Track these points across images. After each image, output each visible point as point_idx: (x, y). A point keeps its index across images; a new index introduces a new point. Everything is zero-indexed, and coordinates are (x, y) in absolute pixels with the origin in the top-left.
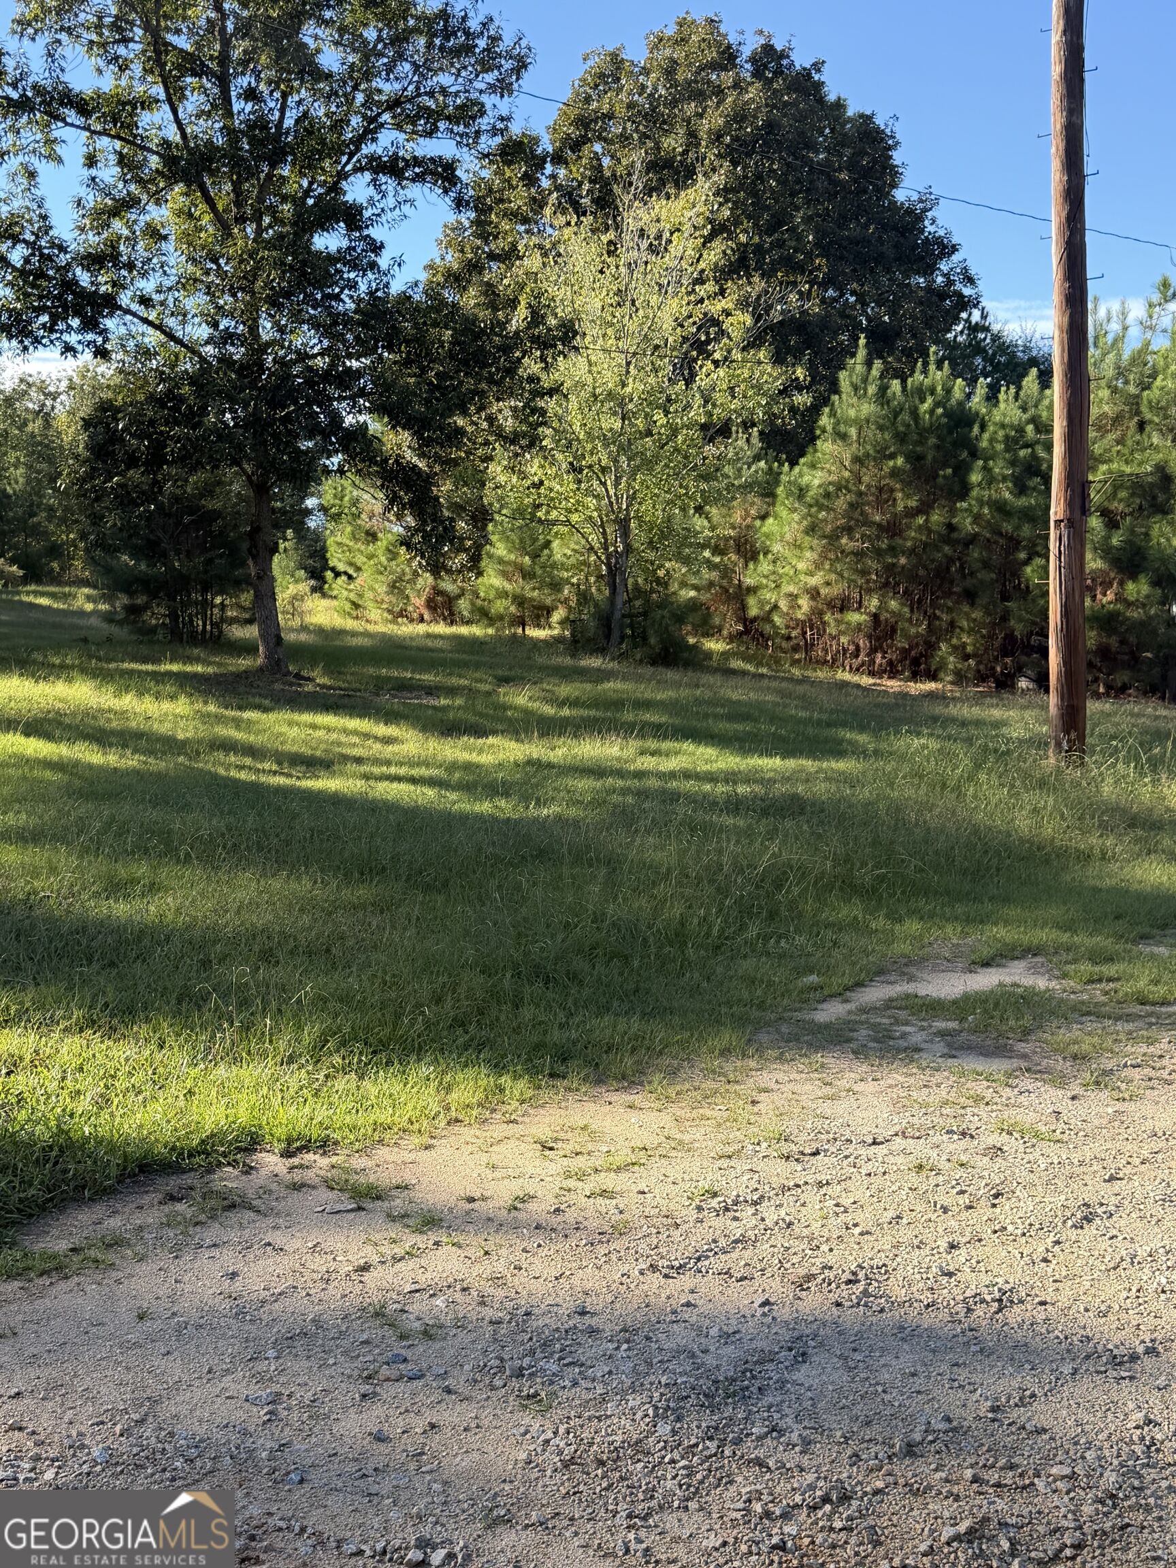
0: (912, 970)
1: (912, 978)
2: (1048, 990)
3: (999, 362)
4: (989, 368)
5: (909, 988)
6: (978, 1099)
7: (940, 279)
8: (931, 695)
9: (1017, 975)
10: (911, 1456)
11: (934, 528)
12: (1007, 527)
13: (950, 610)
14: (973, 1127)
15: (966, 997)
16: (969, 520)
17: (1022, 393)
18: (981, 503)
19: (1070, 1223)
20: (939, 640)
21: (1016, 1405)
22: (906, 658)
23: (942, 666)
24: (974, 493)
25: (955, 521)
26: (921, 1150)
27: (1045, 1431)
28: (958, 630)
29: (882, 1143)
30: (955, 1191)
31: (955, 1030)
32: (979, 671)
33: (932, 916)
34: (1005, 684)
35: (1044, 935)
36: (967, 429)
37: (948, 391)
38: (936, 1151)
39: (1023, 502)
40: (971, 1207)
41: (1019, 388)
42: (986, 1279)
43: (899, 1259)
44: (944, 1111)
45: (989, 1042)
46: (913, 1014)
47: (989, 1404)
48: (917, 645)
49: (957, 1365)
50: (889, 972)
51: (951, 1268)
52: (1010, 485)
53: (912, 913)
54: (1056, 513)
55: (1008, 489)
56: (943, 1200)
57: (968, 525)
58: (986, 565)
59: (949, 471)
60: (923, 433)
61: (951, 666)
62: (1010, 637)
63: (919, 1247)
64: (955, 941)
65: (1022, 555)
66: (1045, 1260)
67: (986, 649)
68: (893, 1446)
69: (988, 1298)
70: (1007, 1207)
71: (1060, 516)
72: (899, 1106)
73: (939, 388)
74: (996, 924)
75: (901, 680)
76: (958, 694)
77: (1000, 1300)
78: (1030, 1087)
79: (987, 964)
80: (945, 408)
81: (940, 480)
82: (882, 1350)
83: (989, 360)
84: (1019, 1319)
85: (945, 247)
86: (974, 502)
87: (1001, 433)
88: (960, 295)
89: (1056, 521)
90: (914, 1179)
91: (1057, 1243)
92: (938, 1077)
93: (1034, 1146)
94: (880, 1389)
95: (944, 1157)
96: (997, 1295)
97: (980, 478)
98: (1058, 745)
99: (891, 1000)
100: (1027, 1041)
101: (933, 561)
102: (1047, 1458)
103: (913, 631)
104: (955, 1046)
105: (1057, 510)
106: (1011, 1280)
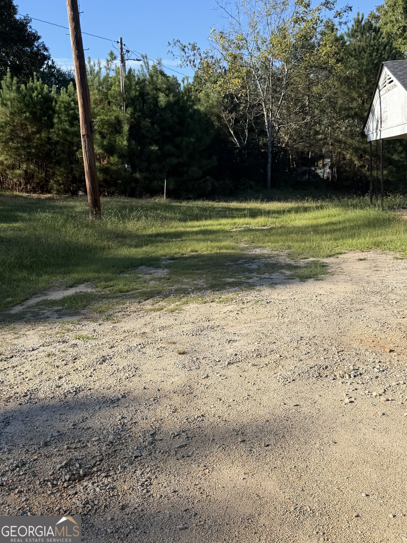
0: (46, 292)
1: (46, 295)
2: (91, 292)
3: (60, 79)
4: (57, 82)
5: (44, 298)
6: (68, 330)
7: (35, 49)
8: (49, 199)
9: (82, 289)
10: (46, 446)
11: (43, 139)
12: (69, 138)
13: (52, 168)
14: (67, 339)
15: (64, 298)
16: (55, 136)
17: (68, 91)
18: (59, 130)
19: (98, 363)
20: (49, 179)
21: (81, 422)
22: (38, 186)
23: (52, 188)
24: (56, 126)
25: (50, 136)
26: (49, 349)
27: (90, 428)
28: (56, 175)
29: (36, 350)
30: (61, 360)
31: (60, 309)
32: (65, 189)
33: (52, 273)
34: (74, 193)
35: (90, 275)
36: (50, 103)
37: (42, 89)
38: (55, 349)
39: (73, 129)
40: (66, 364)
41: (67, 89)
42: (71, 386)
43: (42, 386)
44: (57, 336)
45: (72, 311)
46: (46, 306)
47: (72, 424)
48: (42, 181)
49: (62, 414)
50: (38, 293)
51: (60, 385)
52: (68, 123)
53: (45, 273)
54: (82, 132)
55: (67, 125)
56: (57, 364)
57: (55, 138)
58: (63, 152)
59: (46, 118)
60: (35, 104)
61: (55, 188)
62: (74, 177)
63: (49, 380)
64: (60, 281)
65: (75, 148)
66: (91, 376)
67: (66, 182)
68: (40, 444)
69: (72, 391)
70: (78, 362)
71: (84, 133)
72: (41, 337)
73: (39, 88)
74: (74, 273)
75: (37, 194)
76: (58, 198)
77: (76, 391)
78: (86, 324)
79: (71, 287)
80: (42, 95)
81: (43, 121)
82: (36, 415)
83: (57, 79)
84: (82, 396)
85: (35, 37)
86: (56, 129)
87: (63, 105)
88: (44, 55)
89: (83, 135)
90: (47, 359)
91: (95, 370)
92: (55, 325)
93: (87, 342)
94: (35, 428)
95: (57, 350)
96: (75, 390)
97: (57, 121)
98: (92, 212)
99: (38, 303)
100: (85, 309)
101: (44, 150)
102: (91, 436)
103: (40, 176)
104: (61, 315)
105: (82, 131)
106: (80, 385)
